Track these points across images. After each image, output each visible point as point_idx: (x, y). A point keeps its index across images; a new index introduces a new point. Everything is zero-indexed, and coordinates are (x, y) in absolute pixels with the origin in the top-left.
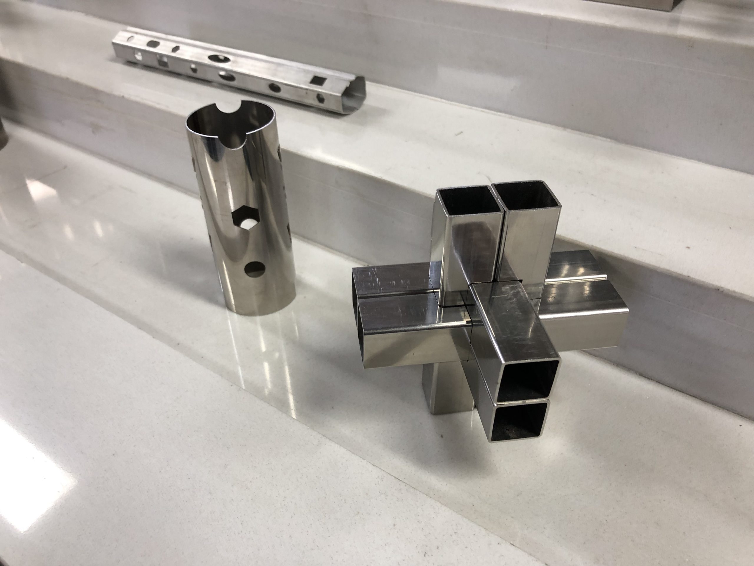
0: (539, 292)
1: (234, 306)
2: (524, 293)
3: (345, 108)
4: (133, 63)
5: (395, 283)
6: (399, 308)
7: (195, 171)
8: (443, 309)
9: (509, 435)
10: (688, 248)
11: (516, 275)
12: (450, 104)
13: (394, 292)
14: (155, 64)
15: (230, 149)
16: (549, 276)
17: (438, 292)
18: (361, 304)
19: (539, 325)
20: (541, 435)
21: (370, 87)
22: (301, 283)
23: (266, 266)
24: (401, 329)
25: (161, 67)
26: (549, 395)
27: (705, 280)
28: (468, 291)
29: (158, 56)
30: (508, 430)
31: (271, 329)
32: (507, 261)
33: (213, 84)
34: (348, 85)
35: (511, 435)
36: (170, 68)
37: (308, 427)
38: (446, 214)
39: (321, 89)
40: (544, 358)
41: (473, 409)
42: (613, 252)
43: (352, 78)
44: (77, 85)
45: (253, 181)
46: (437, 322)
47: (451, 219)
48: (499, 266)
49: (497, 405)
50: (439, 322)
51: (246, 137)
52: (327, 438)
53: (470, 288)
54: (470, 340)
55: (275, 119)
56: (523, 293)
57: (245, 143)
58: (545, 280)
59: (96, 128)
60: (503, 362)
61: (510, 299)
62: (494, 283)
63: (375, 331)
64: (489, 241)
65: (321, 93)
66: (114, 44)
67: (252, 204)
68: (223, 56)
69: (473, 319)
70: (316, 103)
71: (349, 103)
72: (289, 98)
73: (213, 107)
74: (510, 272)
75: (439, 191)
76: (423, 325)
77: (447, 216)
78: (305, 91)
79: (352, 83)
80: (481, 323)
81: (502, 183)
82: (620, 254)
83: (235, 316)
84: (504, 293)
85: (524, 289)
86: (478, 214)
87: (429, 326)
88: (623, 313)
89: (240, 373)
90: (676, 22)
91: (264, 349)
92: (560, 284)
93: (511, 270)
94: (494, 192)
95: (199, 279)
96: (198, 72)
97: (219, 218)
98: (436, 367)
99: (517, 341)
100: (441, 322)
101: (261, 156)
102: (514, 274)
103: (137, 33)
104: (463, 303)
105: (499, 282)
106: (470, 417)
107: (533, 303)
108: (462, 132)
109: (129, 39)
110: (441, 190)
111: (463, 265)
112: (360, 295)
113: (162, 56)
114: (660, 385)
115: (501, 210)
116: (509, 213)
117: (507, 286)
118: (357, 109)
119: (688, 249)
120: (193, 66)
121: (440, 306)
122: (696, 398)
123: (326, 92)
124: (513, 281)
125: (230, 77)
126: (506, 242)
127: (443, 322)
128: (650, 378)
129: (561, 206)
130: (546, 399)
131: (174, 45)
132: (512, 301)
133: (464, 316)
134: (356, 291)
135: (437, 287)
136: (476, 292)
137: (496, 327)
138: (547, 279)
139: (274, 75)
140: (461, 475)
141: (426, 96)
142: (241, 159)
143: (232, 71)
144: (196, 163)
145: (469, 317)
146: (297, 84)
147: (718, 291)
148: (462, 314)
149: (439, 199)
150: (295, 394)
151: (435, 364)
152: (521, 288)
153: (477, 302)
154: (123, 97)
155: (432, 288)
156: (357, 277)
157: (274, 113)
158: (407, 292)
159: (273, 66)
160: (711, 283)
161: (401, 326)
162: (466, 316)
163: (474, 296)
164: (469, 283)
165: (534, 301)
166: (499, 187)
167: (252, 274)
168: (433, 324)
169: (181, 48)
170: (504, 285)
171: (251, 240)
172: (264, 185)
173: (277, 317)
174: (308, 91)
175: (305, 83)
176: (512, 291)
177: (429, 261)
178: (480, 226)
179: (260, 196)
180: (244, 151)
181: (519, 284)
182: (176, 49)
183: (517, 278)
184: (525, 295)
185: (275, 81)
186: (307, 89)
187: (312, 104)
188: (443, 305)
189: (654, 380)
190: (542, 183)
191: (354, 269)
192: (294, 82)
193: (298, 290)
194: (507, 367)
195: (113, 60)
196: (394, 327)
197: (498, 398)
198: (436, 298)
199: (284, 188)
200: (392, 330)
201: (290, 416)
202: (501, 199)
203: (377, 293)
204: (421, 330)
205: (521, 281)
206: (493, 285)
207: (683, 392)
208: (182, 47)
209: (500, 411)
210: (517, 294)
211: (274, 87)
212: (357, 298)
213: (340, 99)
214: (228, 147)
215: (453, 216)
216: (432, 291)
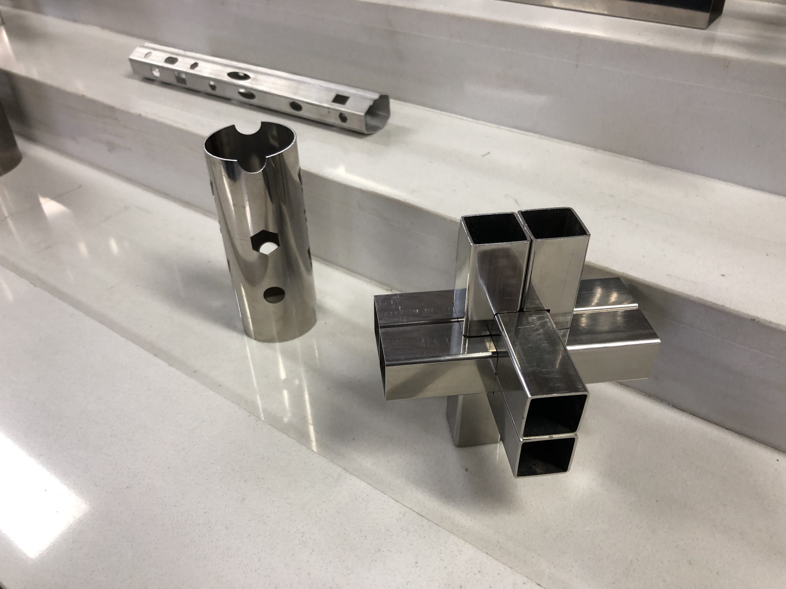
0: (568, 322)
1: (253, 332)
2: (552, 324)
3: (368, 127)
4: (150, 80)
5: (418, 311)
6: (422, 338)
7: (213, 195)
8: (467, 339)
9: (536, 470)
10: (723, 275)
11: (543, 305)
12: (477, 123)
13: (417, 321)
14: (173, 81)
15: (249, 173)
16: (578, 305)
17: (463, 321)
18: (383, 333)
19: (567, 357)
20: (569, 470)
21: (394, 105)
22: (322, 308)
23: (286, 292)
24: (424, 360)
25: (180, 84)
26: (578, 429)
27: (740, 310)
28: (494, 321)
29: (176, 73)
30: (535, 465)
31: (290, 356)
32: (534, 290)
33: (233, 101)
34: (371, 103)
35: (538, 470)
36: (189, 85)
37: (328, 461)
38: (471, 243)
39: (345, 108)
40: (572, 392)
41: (499, 442)
42: (644, 280)
43: (376, 96)
44: (93, 102)
45: (273, 204)
46: (461, 353)
47: (476, 248)
48: (526, 295)
49: (523, 440)
50: (463, 353)
51: (266, 161)
52: (347, 471)
53: (495, 318)
54: (496, 371)
55: (296, 142)
56: (550, 324)
57: (264, 167)
58: (573, 309)
59: (112, 147)
60: (529, 396)
61: (537, 330)
62: (521, 313)
63: (397, 362)
64: (516, 268)
65: (343, 113)
66: (131, 60)
67: (272, 229)
68: (243, 73)
69: (498, 350)
70: (338, 122)
71: (373, 122)
72: (310, 117)
73: (232, 128)
74: (537, 302)
75: (464, 218)
76: (446, 356)
77: (472, 244)
78: (327, 110)
79: (375, 102)
80: (506, 354)
81: (529, 210)
82: (652, 282)
83: (254, 343)
84: (531, 323)
85: (551, 319)
86: (504, 243)
87: (454, 357)
88: (655, 344)
89: (259, 403)
90: (712, 40)
91: (283, 375)
92: (590, 314)
93: (538, 299)
94: (520, 220)
95: (216, 303)
96: (218, 89)
97: (237, 243)
98: (461, 398)
99: (543, 374)
100: (466, 353)
101: (281, 177)
102: (541, 304)
103: (155, 49)
104: (488, 333)
105: (526, 312)
106: (496, 450)
107: (561, 333)
108: (489, 153)
109: (147, 55)
110: (466, 217)
111: (489, 295)
112: (381, 324)
113: (180, 72)
114: (694, 417)
115: (527, 239)
116: (536, 241)
117: (534, 316)
118: (381, 129)
119: (723, 277)
120: (212, 83)
121: (464, 336)
122: (732, 431)
123: (349, 111)
124: (540, 310)
125: (249, 95)
126: (533, 270)
127: (468, 353)
128: (683, 409)
129: (590, 235)
130: (574, 434)
131: (193, 62)
132: (538, 332)
133: (490, 347)
134: (378, 320)
135: (461, 316)
136: (502, 323)
137: (522, 359)
138: (575, 308)
139: (296, 93)
140: (486, 510)
141: (453, 115)
142: (261, 183)
143: (252, 89)
144: (215, 186)
145: (495, 348)
146: (319, 102)
147: (754, 322)
148: (488, 344)
149: (464, 226)
150: (315, 425)
151: (459, 396)
152: (548, 318)
153: (503, 333)
154: (140, 115)
155: (457, 317)
156: (379, 305)
157: (295, 136)
158: (431, 321)
159: (294, 84)
160: (746, 312)
161: (424, 357)
162: (492, 347)
163: (500, 327)
164: (495, 313)
165: (562, 331)
166: (525, 214)
167: (270, 299)
168: (457, 355)
169: (199, 65)
170: (531, 315)
171: (270, 265)
172: (284, 208)
173: (297, 343)
174: (330, 110)
175: (327, 102)
176: (540, 322)
177: (453, 289)
178: (506, 253)
179: (280, 220)
180: (264, 175)
181: (546, 314)
182: (194, 66)
183: (545, 307)
184: (553, 326)
185: (296, 100)
186: (329, 108)
187: (334, 123)
188: (468, 335)
189: (687, 412)
190: (571, 209)
191: (376, 297)
192: (316, 101)
193: (319, 316)
194: (533, 401)
195: (129, 77)
196: (417, 358)
197: (524, 432)
198: (461, 328)
199: (305, 212)
200: (415, 361)
201: (310, 448)
202: (527, 227)
203: (399, 323)
204: (444, 361)
205: (548, 311)
206: (519, 315)
207: (718, 425)
208: (201, 64)
209: (526, 446)
210: (543, 325)
211: (296, 105)
212: (379, 327)
213: (363, 118)
214: (247, 171)
215: (477, 245)
216: (457, 320)
